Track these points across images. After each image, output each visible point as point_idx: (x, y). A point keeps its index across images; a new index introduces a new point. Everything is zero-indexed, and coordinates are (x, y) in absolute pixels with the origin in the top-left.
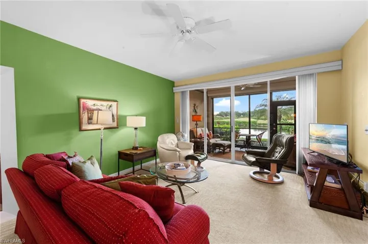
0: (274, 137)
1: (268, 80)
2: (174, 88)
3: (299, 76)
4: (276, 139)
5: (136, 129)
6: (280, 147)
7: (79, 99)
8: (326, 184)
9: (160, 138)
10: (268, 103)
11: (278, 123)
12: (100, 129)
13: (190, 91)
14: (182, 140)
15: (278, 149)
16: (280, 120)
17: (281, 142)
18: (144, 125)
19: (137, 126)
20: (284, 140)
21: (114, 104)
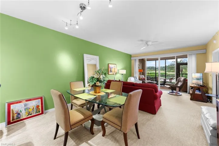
0: (178, 79)
1: (175, 56)
2: (131, 58)
3: (189, 54)
4: (179, 79)
5: (122, 74)
6: (180, 82)
7: (108, 64)
8: (196, 93)
9: (129, 78)
10: (175, 63)
11: (180, 73)
12: (114, 74)
13: (139, 59)
14: (136, 80)
15: (180, 83)
16: (182, 72)
17: (181, 80)
18: (125, 73)
19: (122, 73)
20: (182, 80)
21: (115, 65)
